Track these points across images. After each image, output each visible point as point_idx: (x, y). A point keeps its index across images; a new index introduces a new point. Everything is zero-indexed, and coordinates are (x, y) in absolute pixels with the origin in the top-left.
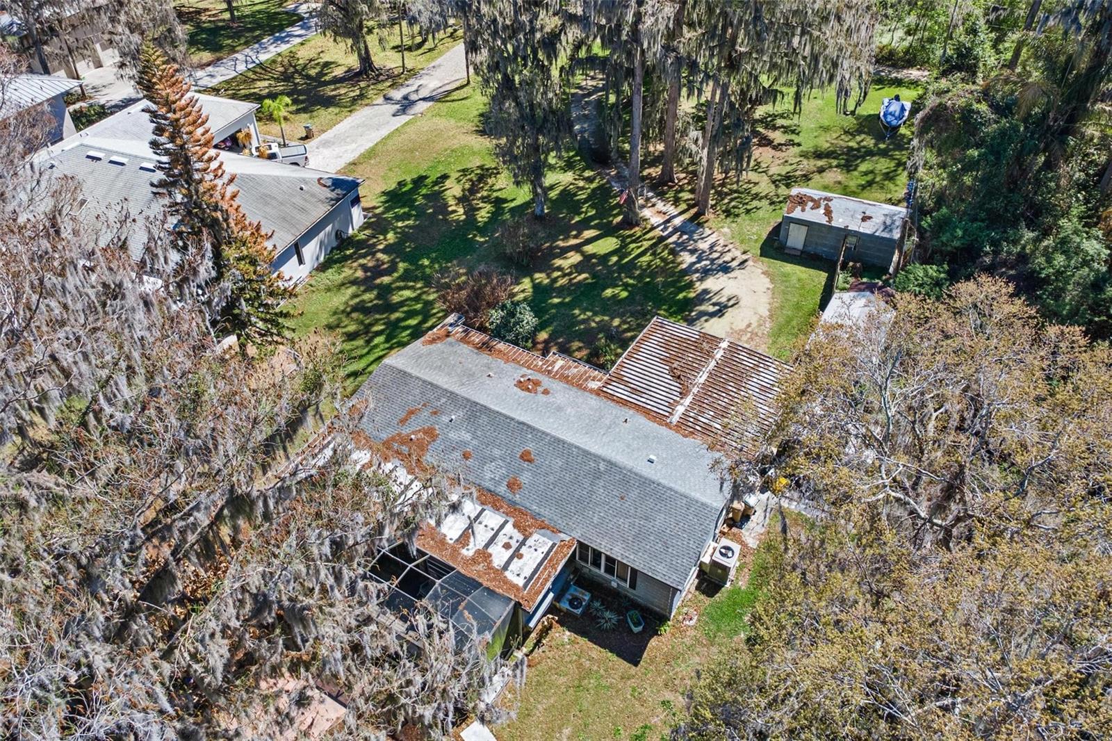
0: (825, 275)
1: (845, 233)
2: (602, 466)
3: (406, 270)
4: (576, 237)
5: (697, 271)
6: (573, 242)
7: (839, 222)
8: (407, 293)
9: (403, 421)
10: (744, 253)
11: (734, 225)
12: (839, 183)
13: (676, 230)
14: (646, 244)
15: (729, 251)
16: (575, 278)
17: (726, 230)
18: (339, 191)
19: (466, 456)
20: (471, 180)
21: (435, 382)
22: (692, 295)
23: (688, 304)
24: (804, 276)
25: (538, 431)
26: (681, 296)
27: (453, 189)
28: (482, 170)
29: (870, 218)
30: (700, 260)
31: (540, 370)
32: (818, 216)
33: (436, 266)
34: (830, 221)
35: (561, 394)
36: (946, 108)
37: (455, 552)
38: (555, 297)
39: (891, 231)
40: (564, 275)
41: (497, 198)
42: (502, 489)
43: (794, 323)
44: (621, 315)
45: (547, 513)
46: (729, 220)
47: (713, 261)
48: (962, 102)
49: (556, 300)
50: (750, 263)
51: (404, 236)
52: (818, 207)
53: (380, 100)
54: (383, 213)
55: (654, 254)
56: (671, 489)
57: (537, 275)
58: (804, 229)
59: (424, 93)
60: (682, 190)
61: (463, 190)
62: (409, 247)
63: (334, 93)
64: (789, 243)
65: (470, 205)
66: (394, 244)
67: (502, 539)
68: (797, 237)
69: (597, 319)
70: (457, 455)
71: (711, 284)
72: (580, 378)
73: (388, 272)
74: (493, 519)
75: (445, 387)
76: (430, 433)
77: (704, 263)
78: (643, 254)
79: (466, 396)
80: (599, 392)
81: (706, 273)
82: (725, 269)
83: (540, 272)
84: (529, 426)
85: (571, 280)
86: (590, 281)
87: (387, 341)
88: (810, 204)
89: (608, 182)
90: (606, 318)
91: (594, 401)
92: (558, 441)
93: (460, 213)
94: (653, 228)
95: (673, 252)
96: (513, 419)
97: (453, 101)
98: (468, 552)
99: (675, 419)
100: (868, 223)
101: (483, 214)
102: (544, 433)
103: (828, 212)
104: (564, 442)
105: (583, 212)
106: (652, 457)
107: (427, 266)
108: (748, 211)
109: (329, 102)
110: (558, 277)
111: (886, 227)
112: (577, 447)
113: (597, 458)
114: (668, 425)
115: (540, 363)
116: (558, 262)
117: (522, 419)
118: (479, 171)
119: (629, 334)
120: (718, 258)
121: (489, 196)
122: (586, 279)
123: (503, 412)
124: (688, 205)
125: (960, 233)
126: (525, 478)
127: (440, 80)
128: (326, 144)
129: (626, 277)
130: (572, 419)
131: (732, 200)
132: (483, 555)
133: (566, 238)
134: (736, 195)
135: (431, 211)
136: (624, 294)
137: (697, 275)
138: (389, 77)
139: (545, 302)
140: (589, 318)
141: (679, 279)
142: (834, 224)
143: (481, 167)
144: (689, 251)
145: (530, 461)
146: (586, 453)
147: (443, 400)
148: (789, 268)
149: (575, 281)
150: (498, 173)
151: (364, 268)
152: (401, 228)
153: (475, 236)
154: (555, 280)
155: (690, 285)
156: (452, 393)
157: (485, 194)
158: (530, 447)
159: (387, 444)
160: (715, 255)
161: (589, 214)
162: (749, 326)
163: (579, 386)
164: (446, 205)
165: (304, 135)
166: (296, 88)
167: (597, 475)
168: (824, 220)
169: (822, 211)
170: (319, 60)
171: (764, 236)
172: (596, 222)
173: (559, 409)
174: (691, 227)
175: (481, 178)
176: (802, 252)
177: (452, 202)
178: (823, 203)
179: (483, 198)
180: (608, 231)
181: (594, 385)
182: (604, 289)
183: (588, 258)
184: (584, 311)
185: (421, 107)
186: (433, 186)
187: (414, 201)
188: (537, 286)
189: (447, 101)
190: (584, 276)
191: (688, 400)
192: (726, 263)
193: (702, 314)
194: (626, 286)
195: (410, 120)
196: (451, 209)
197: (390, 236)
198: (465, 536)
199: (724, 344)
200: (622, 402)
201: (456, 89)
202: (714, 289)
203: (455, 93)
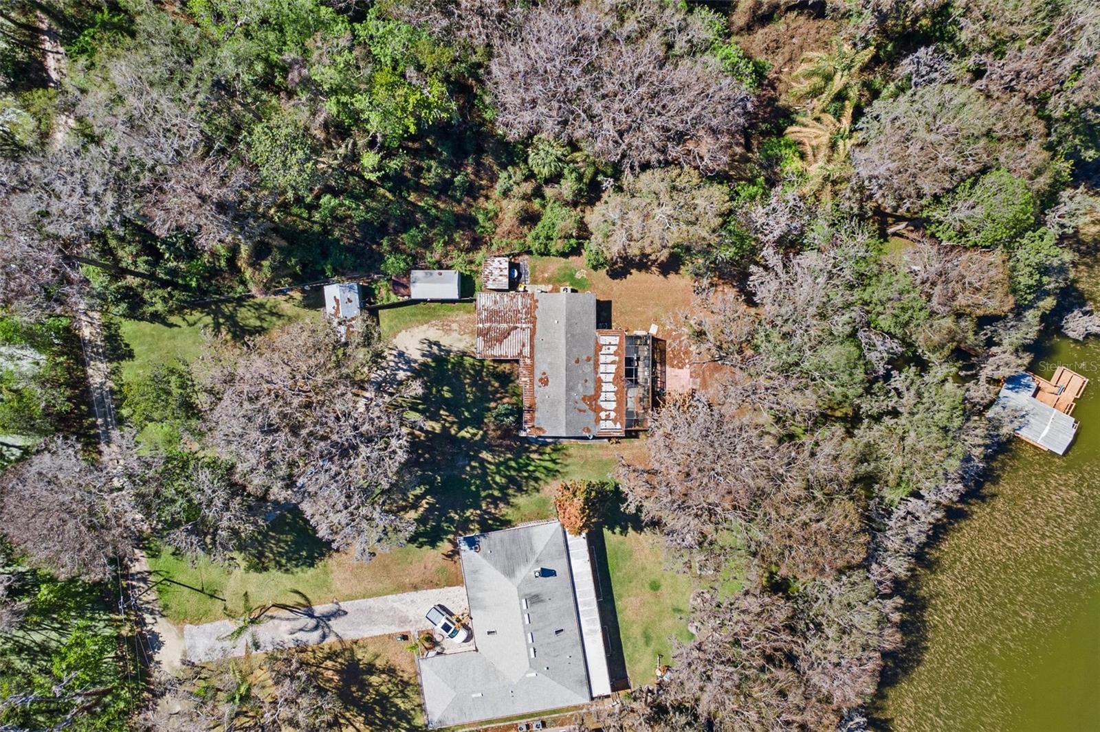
0: (380, 311)
1: (362, 306)
3: (484, 490)
5: (410, 366)
6: (418, 432)
8: (498, 478)
9: (584, 411)
16: (446, 416)
19: (586, 381)
22: (429, 360)
23: (436, 358)
24: (387, 320)
26: (433, 365)
29: (348, 299)
30: (400, 369)
31: (532, 384)
35: (542, 368)
37: (620, 361)
38: (464, 415)
40: (446, 421)
42: (592, 362)
44: (461, 381)
45: (592, 343)
47: (397, 363)
49: (466, 414)
50: (390, 346)
51: (464, 508)
54: (451, 532)
57: (453, 432)
59: (303, 622)
61: (407, 512)
62: (469, 501)
63: (336, 677)
65: (416, 501)
66: (472, 508)
67: (607, 352)
69: (470, 390)
70: (587, 384)
73: (491, 496)
74: (602, 359)
76: (584, 399)
77: (401, 366)
79: (565, 396)
80: (532, 357)
81: (409, 361)
82: (401, 355)
83: (450, 432)
84: (566, 367)
85: (448, 416)
86: (445, 408)
87: (529, 465)
90: (467, 386)
91: (537, 356)
92: (567, 354)
93: (427, 500)
96: (566, 374)
97: (303, 596)
98: (617, 358)
99: (530, 325)
100: (352, 299)
102: (566, 361)
106: (555, 323)
107: (476, 485)
110: (449, 423)
111: (351, 288)
112: (566, 347)
113: (567, 338)
114: (534, 326)
116: (438, 430)
117: (564, 371)
119: (472, 372)
122: (444, 410)
123: (564, 380)
126: (585, 357)
128: (404, 620)
129: (433, 394)
130: (553, 356)
132: (615, 354)
135: (436, 513)
136: (446, 388)
137: (413, 364)
139: (471, 418)
140: (471, 393)
141: (420, 371)
145: (578, 359)
146: (567, 343)
147: (570, 403)
149: (448, 414)
151: (496, 507)
153: (439, 482)
154: (453, 423)
155: (424, 364)
156: (566, 403)
158: (573, 362)
159: (594, 411)
163: (532, 365)
164: (427, 509)
167: (573, 336)
173: (550, 364)
177: (421, 509)
181: (529, 361)
182: (447, 399)
184: (467, 398)
185: (323, 608)
187: (432, 527)
188: (460, 429)
189: (306, 599)
190: (442, 412)
191: (519, 325)
192: (395, 356)
193: (441, 350)
194: (438, 391)
195: (344, 601)
196: (427, 506)
197: (468, 514)
198: (613, 363)
199: (481, 326)
200: (532, 347)
201: (284, 607)
202: (419, 353)
203: (291, 604)
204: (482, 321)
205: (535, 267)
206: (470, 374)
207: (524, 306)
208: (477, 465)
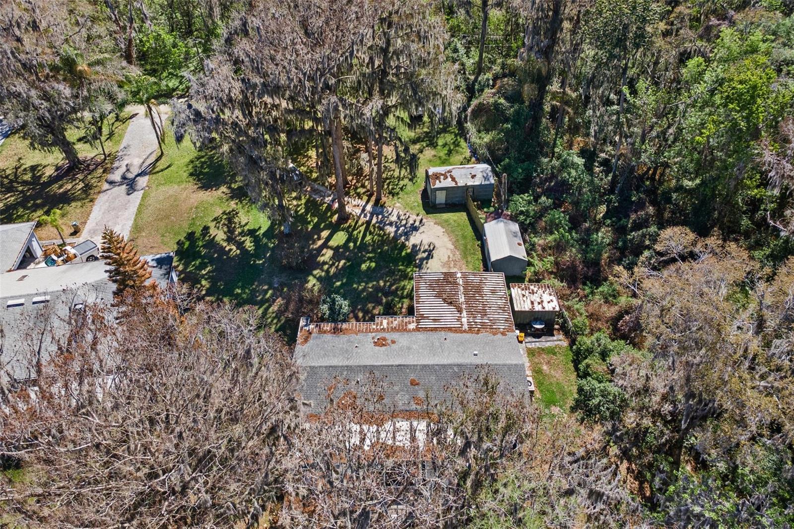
0: (465, 213)
1: (466, 188)
2: (456, 369)
4: (319, 239)
5: (401, 235)
6: (320, 243)
7: (461, 183)
10: (418, 215)
11: (400, 200)
12: (435, 156)
13: (372, 214)
14: (362, 229)
15: (409, 217)
16: (338, 265)
17: (398, 205)
18: (164, 267)
20: (224, 224)
21: (332, 365)
22: (409, 251)
23: (411, 257)
24: (455, 218)
25: (411, 365)
26: (403, 254)
27: (220, 236)
28: (226, 214)
29: (475, 176)
30: (398, 228)
31: (377, 331)
32: (448, 183)
33: (247, 291)
34: (456, 184)
35: (403, 340)
36: (484, 104)
38: (335, 282)
39: (488, 180)
40: (331, 266)
41: (248, 230)
42: (414, 407)
43: (469, 247)
44: (381, 278)
46: (396, 198)
47: (405, 225)
48: (491, 100)
49: (338, 284)
50: (424, 220)
51: (213, 279)
52: (447, 178)
53: (106, 186)
54: (185, 268)
55: (371, 233)
56: (496, 365)
57: (315, 272)
58: (444, 192)
59: (135, 171)
60: (357, 188)
61: (225, 233)
62: (221, 285)
63: (61, 190)
64: (437, 202)
65: (236, 241)
66: (211, 287)
68: (441, 198)
69: (370, 285)
71: (414, 239)
72: (402, 326)
74: (420, 425)
75: (341, 364)
76: (351, 396)
77: (401, 229)
78: (364, 236)
79: (356, 364)
80: (418, 329)
81: (407, 235)
82: (415, 228)
83: (315, 269)
84: (404, 365)
85: (337, 267)
86: (348, 264)
88: (442, 177)
89: (310, 196)
90: (375, 283)
91: (420, 336)
92: (425, 366)
93: (234, 250)
94: (359, 217)
95: (381, 229)
96: (392, 366)
97: (162, 170)
99: (466, 327)
100: (476, 179)
101: (249, 244)
102: (414, 365)
103: (453, 179)
104: (428, 366)
105: (310, 222)
106: (475, 352)
107: (241, 293)
108: (401, 189)
109: (66, 199)
110: (328, 269)
111: (486, 178)
112: (437, 365)
113: (450, 366)
114: (465, 331)
115: (374, 327)
116: (321, 259)
117: (397, 363)
118: (225, 217)
119: (394, 288)
120: (406, 223)
121: (243, 231)
122: (345, 264)
123: (384, 363)
124: (367, 196)
125: (520, 170)
126: (421, 395)
127: (139, 157)
129: (367, 253)
130: (420, 351)
131: (388, 184)
133: (314, 242)
134: (388, 181)
135: (216, 255)
136: (373, 265)
137: (403, 238)
138: (97, 165)
139: (333, 287)
140: (365, 287)
141: (395, 244)
142: (459, 185)
143: (224, 213)
144: (388, 224)
145: (417, 384)
146: (444, 366)
147: (345, 373)
148: (445, 216)
149: (340, 267)
150: (237, 213)
152: (206, 274)
153: (255, 261)
154: (327, 272)
155: (404, 246)
156: (347, 366)
157: (240, 230)
158: (412, 376)
160: (404, 222)
161: (315, 221)
162: (449, 257)
163: (405, 330)
164: (223, 248)
165: (72, 230)
166: (25, 195)
167: (457, 375)
168: (453, 184)
169: (449, 179)
170: (24, 167)
171: (421, 202)
172: (323, 225)
173: (409, 348)
174: (379, 209)
175: (230, 220)
176: (446, 204)
177: (225, 244)
178: (448, 175)
179: (240, 234)
180: (335, 229)
181: (412, 326)
182: (360, 266)
183: (336, 249)
184: (359, 283)
185: (143, 181)
186: (204, 238)
187: (200, 252)
188: (320, 279)
189: (158, 172)
190: (342, 262)
191: (464, 313)
192: (412, 225)
193: (422, 260)
194: (370, 259)
195: (143, 194)
196: (227, 249)
197: (204, 282)
198: (413, 439)
199: (459, 275)
200: (435, 329)
201: (157, 160)
202: (418, 242)
203: (158, 164)
204: (464, 276)
205: (555, 354)
206: (391, 285)
207: (493, 321)
208: (268, 296)
